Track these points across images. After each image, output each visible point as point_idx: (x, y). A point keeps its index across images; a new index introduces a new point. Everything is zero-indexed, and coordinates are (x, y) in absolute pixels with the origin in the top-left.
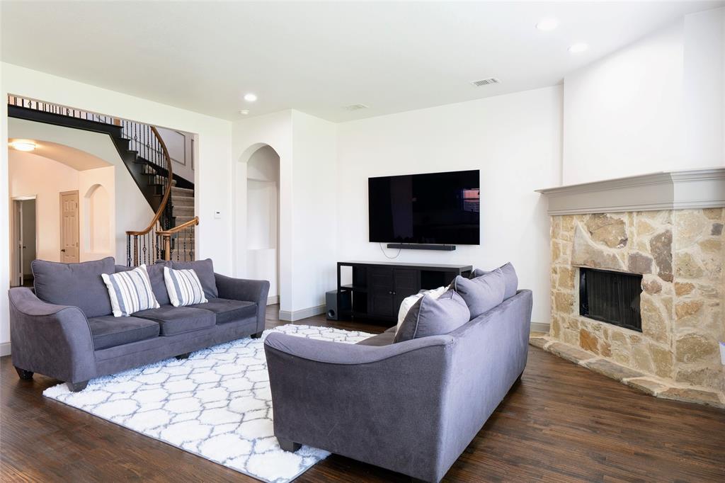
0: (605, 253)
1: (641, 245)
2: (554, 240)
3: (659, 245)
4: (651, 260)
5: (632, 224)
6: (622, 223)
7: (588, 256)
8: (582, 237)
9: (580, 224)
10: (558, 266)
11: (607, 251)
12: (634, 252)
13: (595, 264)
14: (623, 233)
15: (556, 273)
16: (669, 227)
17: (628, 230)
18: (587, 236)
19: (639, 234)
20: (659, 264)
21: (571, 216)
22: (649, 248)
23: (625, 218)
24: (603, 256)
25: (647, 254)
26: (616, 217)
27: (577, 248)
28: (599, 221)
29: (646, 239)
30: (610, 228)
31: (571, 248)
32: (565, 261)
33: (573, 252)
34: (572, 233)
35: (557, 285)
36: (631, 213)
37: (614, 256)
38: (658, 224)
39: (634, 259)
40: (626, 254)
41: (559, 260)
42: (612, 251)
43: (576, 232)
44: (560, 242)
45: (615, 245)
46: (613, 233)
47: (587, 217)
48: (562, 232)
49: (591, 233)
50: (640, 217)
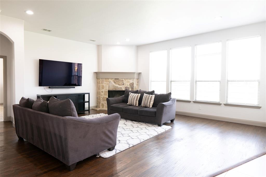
0: (119, 87)
1: (127, 85)
2: (102, 84)
3: (131, 85)
4: (129, 88)
5: (125, 81)
6: (123, 81)
7: (114, 88)
8: (112, 84)
9: (112, 81)
11: (119, 86)
13: (116, 89)
14: (123, 83)
15: (103, 92)
16: (133, 82)
17: (124, 82)
18: (114, 84)
19: (127, 83)
20: (131, 88)
21: (109, 79)
22: (129, 85)
23: (124, 80)
25: (129, 86)
26: (121, 79)
27: (110, 86)
28: (118, 80)
29: (128, 84)
30: (120, 82)
31: (108, 86)
32: (106, 89)
33: (109, 87)
34: (108, 83)
35: (103, 95)
38: (131, 81)
39: (126, 87)
40: (124, 87)
41: (104, 89)
42: (120, 86)
43: (110, 82)
44: (104, 85)
45: (121, 85)
46: (121, 83)
47: (114, 79)
48: (105, 82)
49: (115, 83)
50: (127, 80)
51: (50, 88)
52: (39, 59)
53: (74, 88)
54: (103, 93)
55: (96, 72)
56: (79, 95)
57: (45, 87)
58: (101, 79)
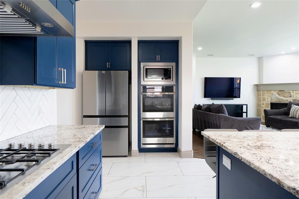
1: (297, 97)
2: (263, 96)
5: (293, 93)
6: (290, 92)
7: (277, 100)
8: (275, 96)
9: (275, 94)
10: (264, 103)
11: (284, 99)
12: (294, 98)
13: (280, 102)
14: (291, 95)
15: (263, 104)
17: (292, 94)
18: (277, 95)
19: (295, 95)
21: (271, 91)
23: (291, 91)
24: (283, 100)
26: (288, 91)
27: (273, 98)
28: (282, 92)
30: (286, 93)
32: (268, 101)
33: (271, 99)
35: (264, 108)
36: (293, 90)
37: (287, 100)
40: (291, 99)
41: (265, 101)
42: (286, 99)
43: (272, 94)
44: (266, 97)
45: (288, 97)
46: (287, 95)
47: (277, 91)
48: (266, 94)
49: (279, 95)
50: (296, 91)
51: (212, 99)
52: (205, 78)
53: (233, 99)
54: (264, 106)
55: (256, 85)
56: (236, 106)
57: (208, 98)
58: (261, 91)
